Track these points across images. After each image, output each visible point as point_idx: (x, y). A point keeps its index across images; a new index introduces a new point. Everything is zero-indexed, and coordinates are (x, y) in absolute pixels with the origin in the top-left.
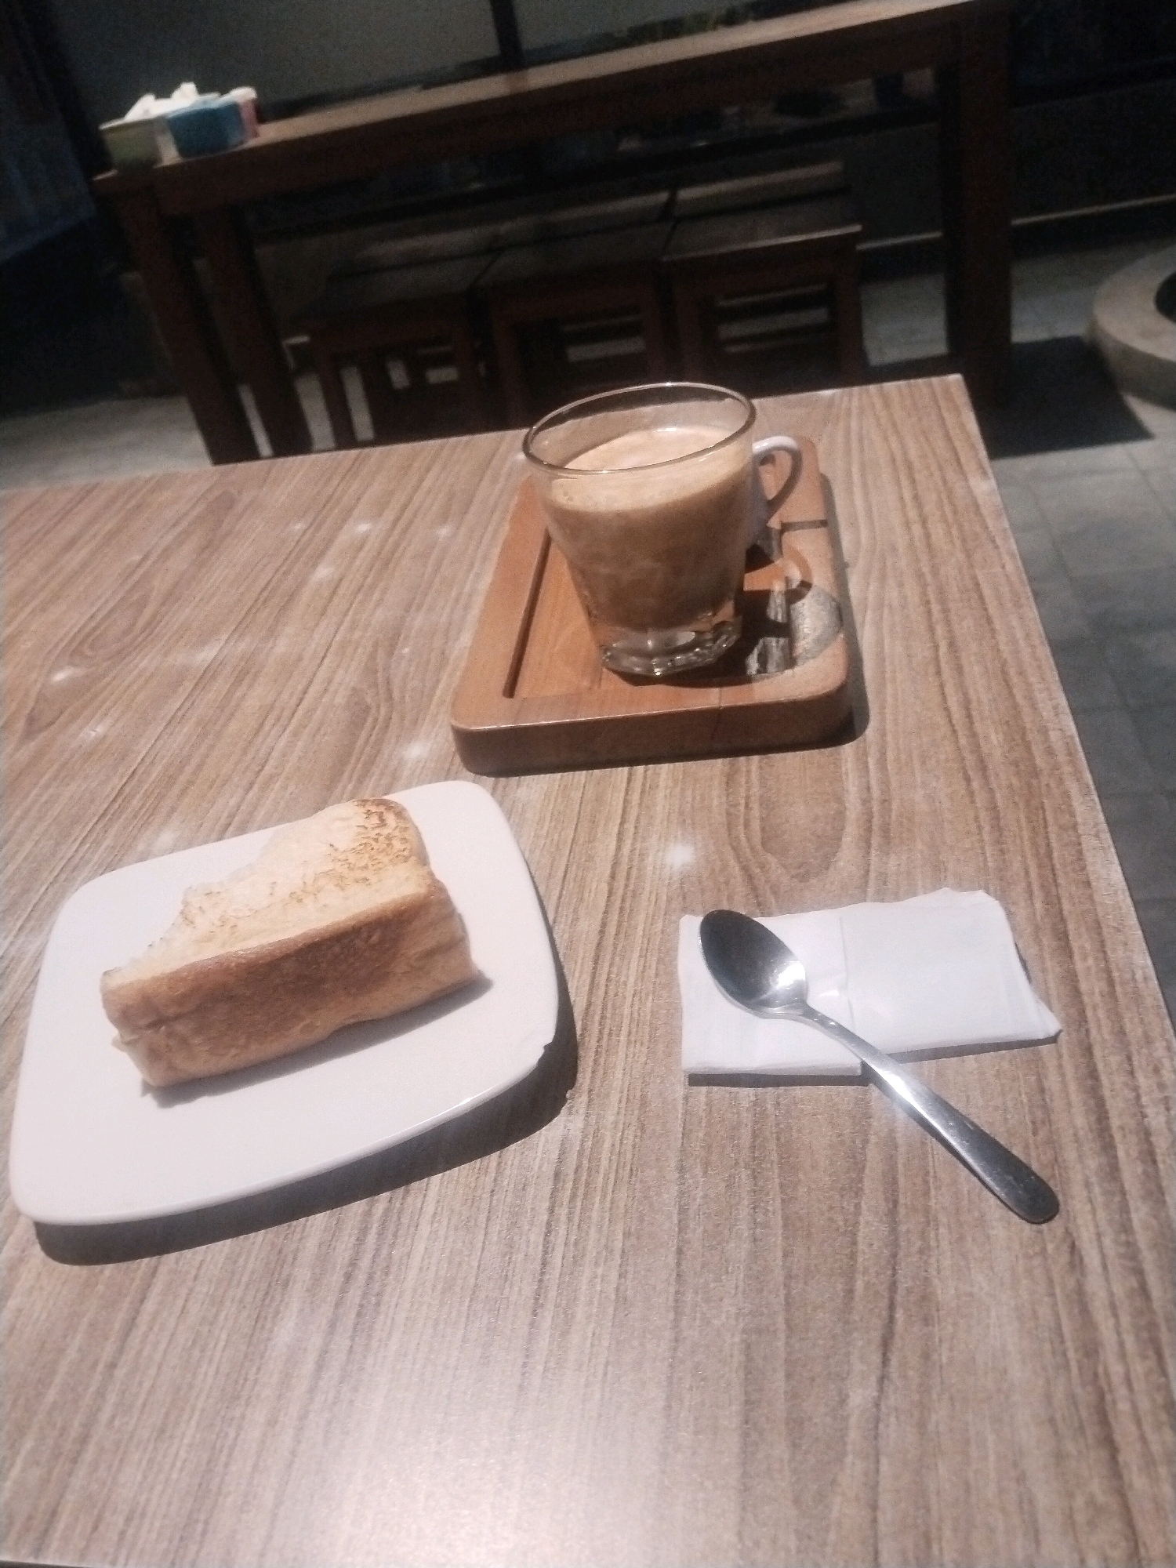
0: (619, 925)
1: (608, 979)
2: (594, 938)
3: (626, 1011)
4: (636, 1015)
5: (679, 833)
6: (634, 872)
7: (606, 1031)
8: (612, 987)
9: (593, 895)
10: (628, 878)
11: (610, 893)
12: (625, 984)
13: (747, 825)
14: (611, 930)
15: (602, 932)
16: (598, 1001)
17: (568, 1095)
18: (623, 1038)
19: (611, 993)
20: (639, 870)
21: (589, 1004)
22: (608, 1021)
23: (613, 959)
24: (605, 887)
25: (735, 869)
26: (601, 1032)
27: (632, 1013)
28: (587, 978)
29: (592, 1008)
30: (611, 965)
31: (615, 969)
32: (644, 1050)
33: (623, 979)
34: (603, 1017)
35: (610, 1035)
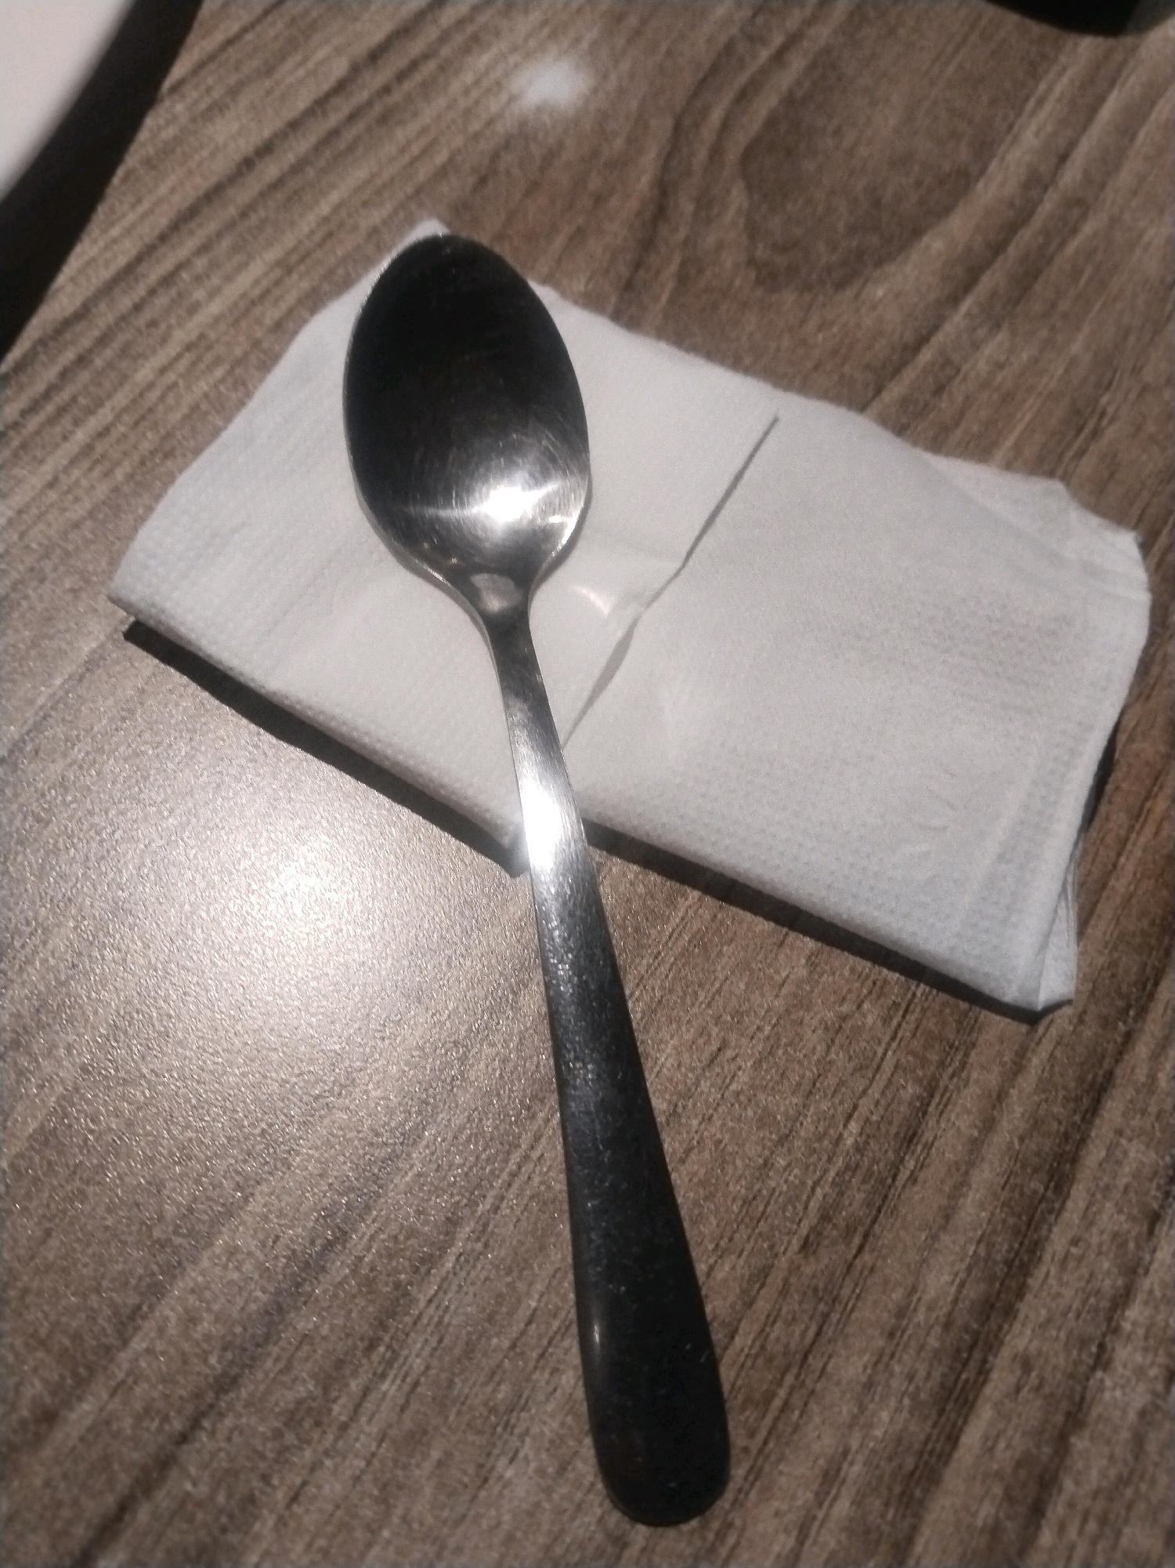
0: (297, 168)
1: (168, 280)
2: (220, 167)
3: (144, 373)
4: (153, 396)
5: (592, 34)
6: (429, 68)
7: (64, 396)
8: (161, 301)
9: (301, 72)
10: (402, 76)
11: (341, 87)
12: (194, 308)
13: (744, 96)
14: (271, 170)
15: (248, 164)
16: (105, 316)
18: (81, 436)
19: (147, 315)
20: (442, 68)
21: (83, 313)
22: (84, 377)
23: (219, 235)
24: (340, 68)
25: (643, 181)
26: (47, 395)
27: (151, 386)
28: (128, 249)
29: (79, 328)
30: (204, 249)
31: (200, 264)
32: (102, 490)
33: (199, 294)
34: (82, 360)
35: (62, 411)
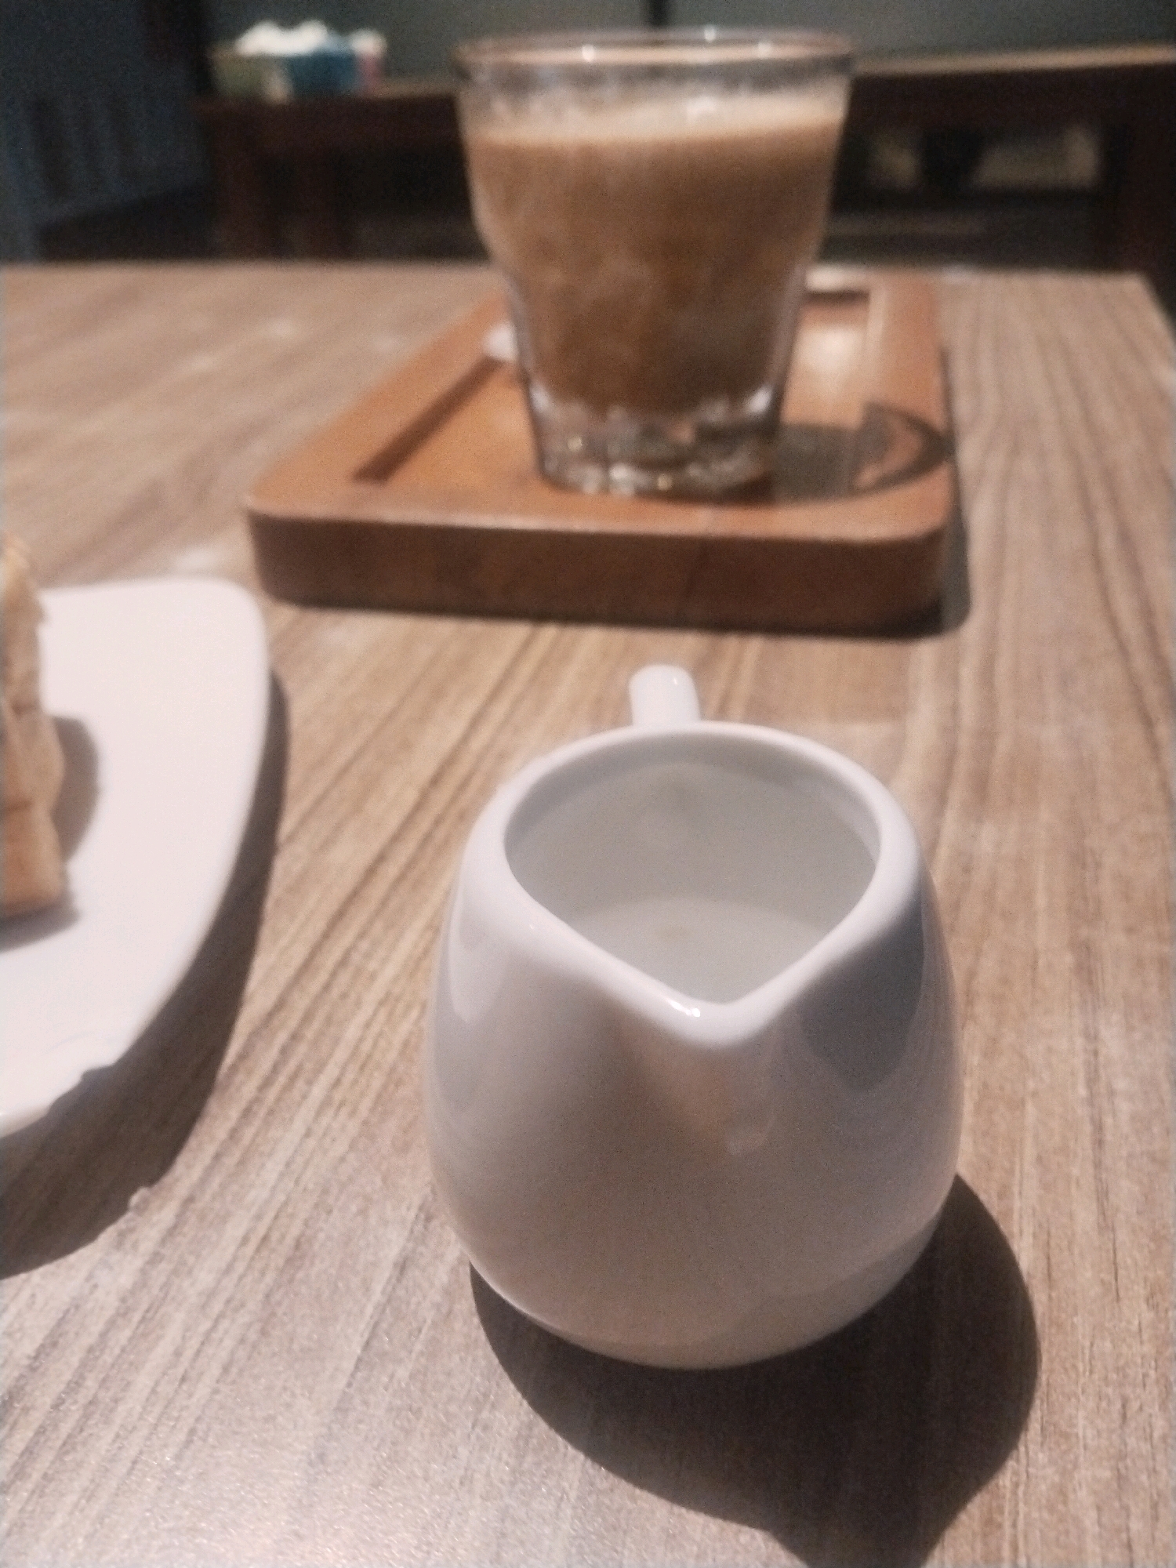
0: (411, 864)
1: (343, 963)
2: (349, 880)
3: (352, 1032)
4: (366, 1047)
7: (292, 1065)
8: (344, 978)
9: (383, 805)
10: (461, 788)
11: (419, 806)
12: (373, 977)
14: (391, 870)
15: (371, 872)
16: (300, 1003)
17: (135, 1199)
18: (318, 1092)
19: (335, 992)
21: (281, 1004)
22: (302, 1049)
23: (371, 922)
26: (275, 1069)
27: (361, 1040)
28: (299, 953)
29: (283, 1014)
30: (362, 935)
31: (364, 945)
32: (353, 1127)
33: (372, 965)
34: (295, 1037)
35: (293, 1078)
